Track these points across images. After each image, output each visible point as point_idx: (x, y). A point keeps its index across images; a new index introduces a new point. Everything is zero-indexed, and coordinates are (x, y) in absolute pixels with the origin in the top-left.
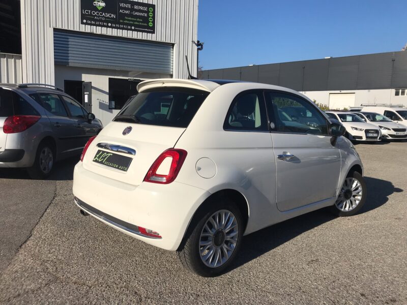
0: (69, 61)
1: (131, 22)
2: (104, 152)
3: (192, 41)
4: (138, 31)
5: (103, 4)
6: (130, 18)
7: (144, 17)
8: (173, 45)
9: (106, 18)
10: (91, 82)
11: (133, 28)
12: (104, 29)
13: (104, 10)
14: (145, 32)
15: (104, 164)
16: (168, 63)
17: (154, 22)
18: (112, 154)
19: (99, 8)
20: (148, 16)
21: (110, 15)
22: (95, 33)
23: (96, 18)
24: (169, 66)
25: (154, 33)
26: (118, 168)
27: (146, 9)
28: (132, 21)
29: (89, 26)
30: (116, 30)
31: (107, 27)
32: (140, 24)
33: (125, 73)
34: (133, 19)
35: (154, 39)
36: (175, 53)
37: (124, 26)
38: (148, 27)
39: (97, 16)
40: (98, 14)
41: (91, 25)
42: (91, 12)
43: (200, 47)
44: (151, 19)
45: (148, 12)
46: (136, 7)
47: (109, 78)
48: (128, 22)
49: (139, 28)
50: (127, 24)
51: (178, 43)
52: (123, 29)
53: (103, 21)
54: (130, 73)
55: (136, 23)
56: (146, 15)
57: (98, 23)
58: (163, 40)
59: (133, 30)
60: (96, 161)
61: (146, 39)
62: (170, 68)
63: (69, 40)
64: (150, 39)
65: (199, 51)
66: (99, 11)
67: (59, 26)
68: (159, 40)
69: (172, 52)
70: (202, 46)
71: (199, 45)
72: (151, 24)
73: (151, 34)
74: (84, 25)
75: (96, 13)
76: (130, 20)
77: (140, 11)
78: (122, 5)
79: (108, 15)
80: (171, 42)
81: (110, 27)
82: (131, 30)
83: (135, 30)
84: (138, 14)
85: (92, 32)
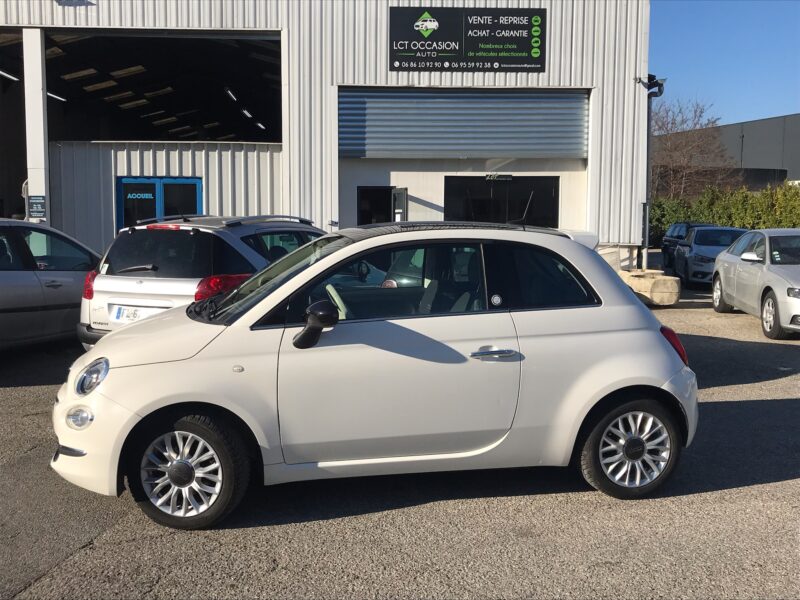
0: (367, 147)
1: (492, 54)
3: (636, 79)
4: (506, 70)
5: (433, 25)
6: (489, 46)
7: (521, 38)
8: (588, 91)
9: (438, 51)
10: (406, 189)
11: (496, 65)
12: (436, 75)
13: (435, 36)
14: (523, 70)
16: (576, 135)
17: (542, 48)
19: (426, 34)
20: (531, 36)
21: (448, 46)
22: (417, 85)
23: (418, 54)
24: (579, 140)
25: (544, 71)
27: (525, 21)
28: (494, 50)
29: (406, 73)
30: (460, 74)
31: (442, 69)
32: (513, 54)
33: (478, 163)
34: (496, 46)
35: (543, 84)
36: (592, 109)
37: (478, 65)
38: (530, 60)
39: (421, 51)
40: (422, 45)
41: (409, 69)
42: (409, 45)
43: (656, 89)
44: (537, 42)
45: (529, 27)
46: (503, 20)
47: (446, 177)
48: (485, 54)
49: (509, 65)
50: (484, 60)
51: (600, 85)
52: (474, 70)
53: (434, 60)
54: (488, 163)
55: (501, 54)
56: (525, 33)
57: (422, 65)
58: (565, 84)
59: (496, 71)
61: (524, 85)
62: (581, 143)
63: (367, 105)
64: (535, 85)
65: (655, 100)
66: (426, 40)
67: (349, 82)
68: (554, 84)
69: (586, 107)
70: (660, 86)
71: (653, 83)
72: (535, 52)
73: (535, 74)
74: (395, 73)
75: (419, 45)
76: (489, 50)
77: (512, 27)
78: (473, 20)
79: (443, 46)
80: (584, 86)
81: (447, 70)
82: (492, 69)
83: (500, 70)
84: (506, 34)
85: (410, 84)
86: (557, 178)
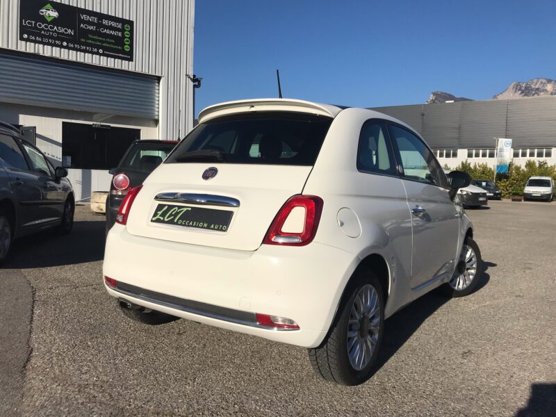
1: (98, 43)
2: (171, 207)
3: (187, 75)
4: (108, 56)
5: (55, 14)
6: (96, 37)
7: (118, 36)
9: (58, 33)
10: (35, 127)
11: (101, 51)
12: (56, 50)
13: (55, 22)
14: (119, 58)
15: (176, 224)
16: (151, 104)
17: (131, 45)
18: (190, 209)
19: (49, 20)
20: (123, 37)
21: (66, 31)
22: (41, 53)
23: (43, 32)
24: (153, 108)
25: (132, 61)
26: (208, 228)
27: (120, 26)
28: (99, 41)
29: (33, 44)
30: (75, 52)
31: (61, 46)
32: (112, 46)
33: (88, 115)
34: (101, 38)
35: (131, 69)
36: (161, 90)
37: (88, 48)
38: (123, 52)
39: (45, 30)
40: (45, 26)
41: (35, 42)
42: (35, 24)
43: (197, 83)
44: (128, 41)
45: (123, 30)
46: (105, 22)
47: (63, 122)
48: (93, 42)
49: (109, 53)
50: (92, 46)
51: (166, 76)
52: (85, 51)
53: (55, 39)
54: (95, 116)
55: (105, 45)
56: (120, 34)
57: (46, 40)
58: (145, 71)
59: (100, 55)
60: (158, 221)
61: (119, 68)
62: (154, 110)
64: (126, 69)
65: (196, 89)
66: (49, 23)
68: (138, 70)
69: (157, 88)
70: (199, 82)
71: (196, 81)
72: (127, 48)
73: (127, 62)
74: (24, 42)
75: (43, 26)
76: (96, 40)
77: (111, 28)
78: (84, 17)
79: (62, 30)
80: (157, 75)
81: (65, 47)
82: (97, 53)
83: (103, 55)
84: (107, 32)
85: (36, 52)
86: (140, 130)
